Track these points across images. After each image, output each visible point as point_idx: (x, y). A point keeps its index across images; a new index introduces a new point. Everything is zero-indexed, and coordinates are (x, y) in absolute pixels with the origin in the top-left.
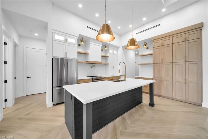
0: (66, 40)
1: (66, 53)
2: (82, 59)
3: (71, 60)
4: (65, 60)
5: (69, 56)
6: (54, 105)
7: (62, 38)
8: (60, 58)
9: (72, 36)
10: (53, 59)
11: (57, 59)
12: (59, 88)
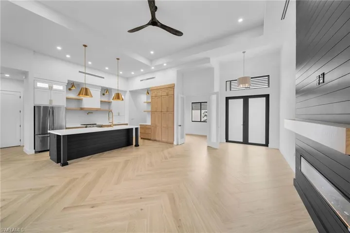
0: (51, 88)
1: (51, 101)
2: (73, 105)
3: (59, 108)
4: (49, 108)
5: (55, 104)
6: (36, 152)
7: (46, 86)
8: (42, 106)
9: (58, 83)
10: (34, 107)
11: (39, 107)
12: (41, 136)
